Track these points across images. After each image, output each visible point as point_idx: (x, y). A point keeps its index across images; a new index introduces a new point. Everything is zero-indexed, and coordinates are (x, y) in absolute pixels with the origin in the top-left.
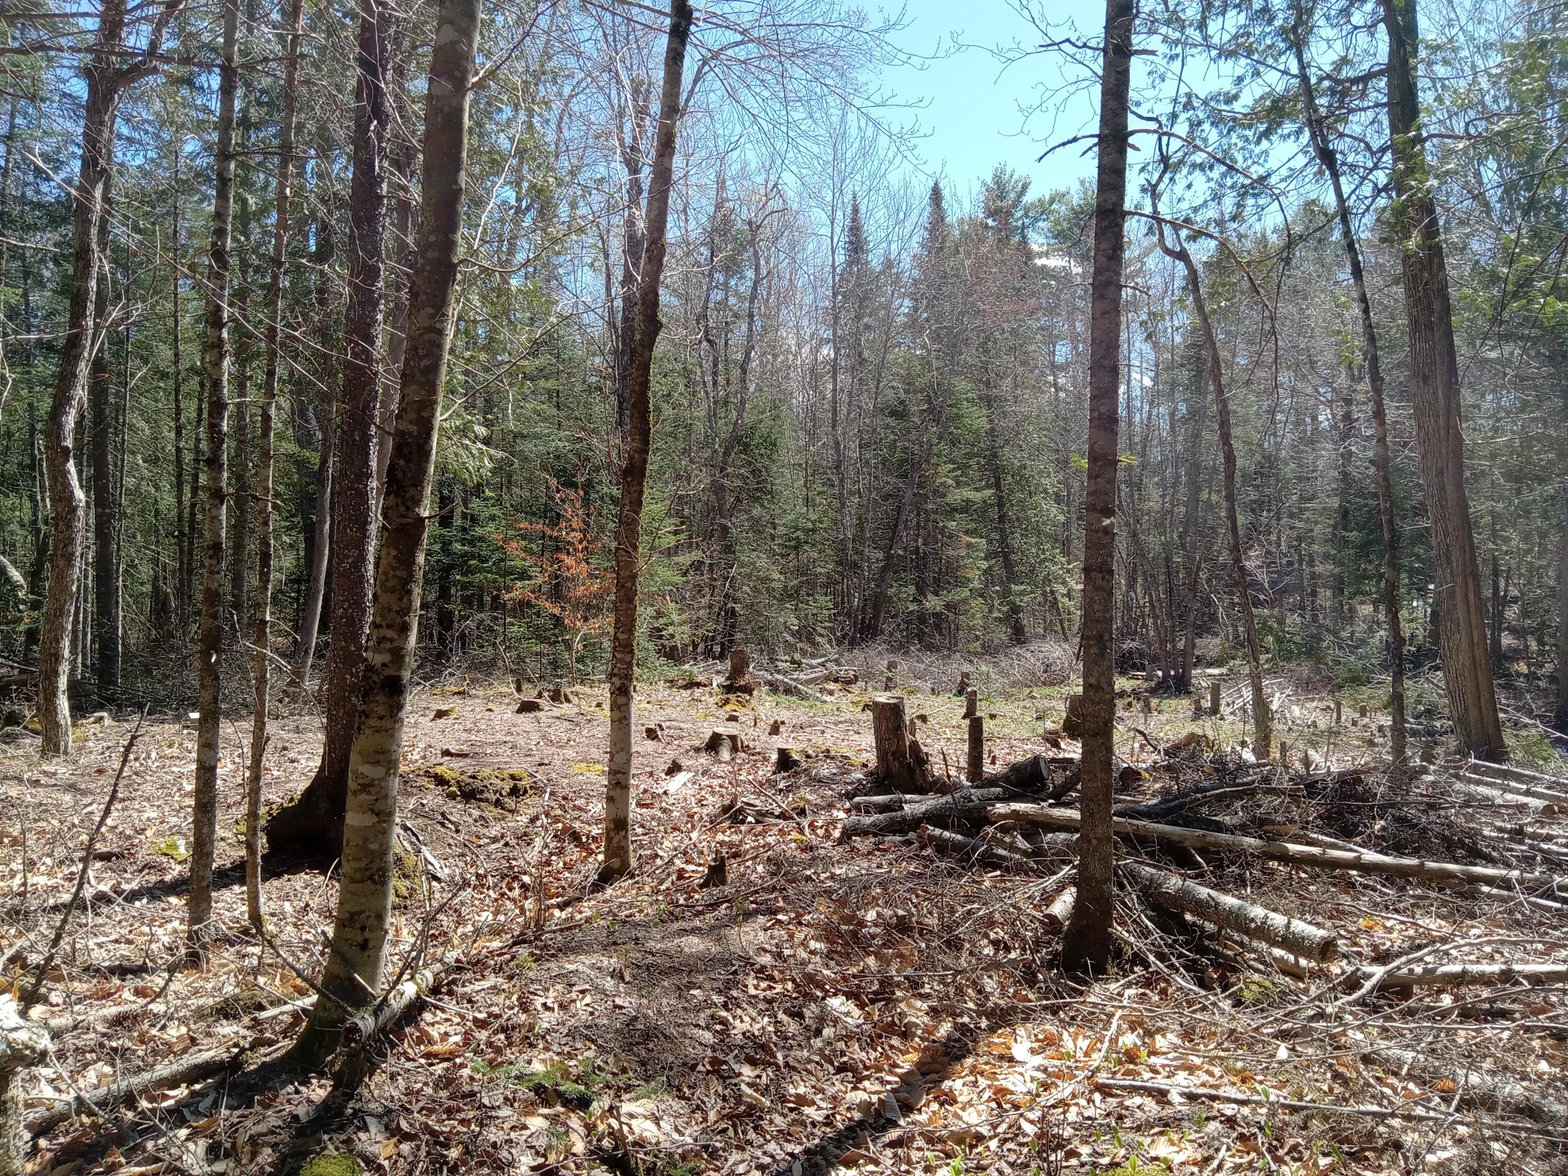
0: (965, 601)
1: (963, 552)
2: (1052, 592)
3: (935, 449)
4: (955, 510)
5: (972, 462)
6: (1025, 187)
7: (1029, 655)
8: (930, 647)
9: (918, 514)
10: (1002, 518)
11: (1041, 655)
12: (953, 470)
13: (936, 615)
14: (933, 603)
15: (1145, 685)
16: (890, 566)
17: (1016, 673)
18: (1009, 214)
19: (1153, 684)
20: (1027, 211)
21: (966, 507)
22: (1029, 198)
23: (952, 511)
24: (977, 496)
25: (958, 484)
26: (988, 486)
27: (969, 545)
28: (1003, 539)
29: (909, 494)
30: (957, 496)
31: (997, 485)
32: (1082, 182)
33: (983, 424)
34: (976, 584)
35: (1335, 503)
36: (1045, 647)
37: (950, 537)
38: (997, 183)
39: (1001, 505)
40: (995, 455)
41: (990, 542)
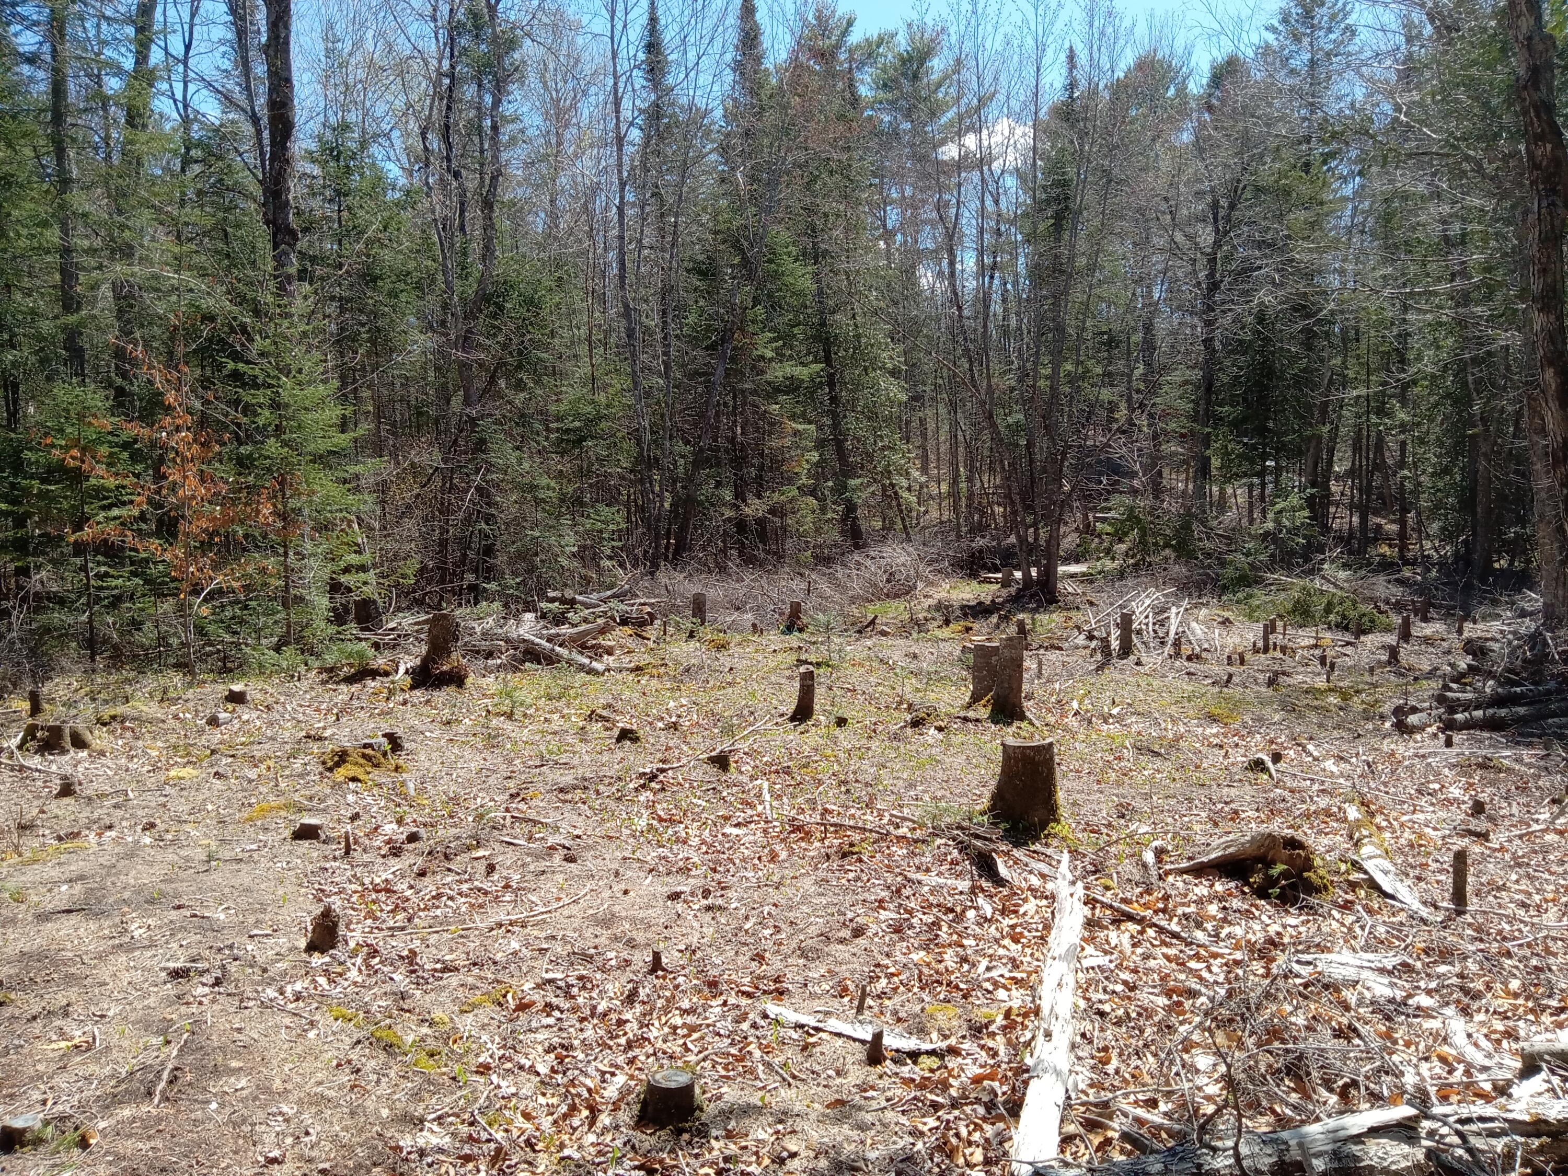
0: (792, 500)
1: (787, 442)
2: (893, 485)
3: (750, 314)
4: (778, 390)
5: (796, 330)
6: (850, 23)
7: (868, 562)
8: (749, 560)
9: (734, 398)
10: (834, 400)
11: (883, 562)
12: (775, 340)
13: (761, 522)
14: (755, 508)
15: (1004, 593)
16: (699, 461)
17: (856, 587)
18: (833, 55)
19: (1013, 590)
20: (851, 51)
21: (792, 386)
22: (855, 37)
23: (775, 390)
24: (802, 373)
25: (780, 356)
26: (816, 361)
27: (796, 433)
28: (835, 426)
29: (720, 371)
30: (779, 372)
31: (828, 360)
32: (910, 25)
33: (807, 284)
34: (804, 480)
35: (1196, 375)
36: (887, 551)
37: (772, 424)
38: (818, 18)
39: (831, 384)
40: (823, 324)
41: (820, 428)
